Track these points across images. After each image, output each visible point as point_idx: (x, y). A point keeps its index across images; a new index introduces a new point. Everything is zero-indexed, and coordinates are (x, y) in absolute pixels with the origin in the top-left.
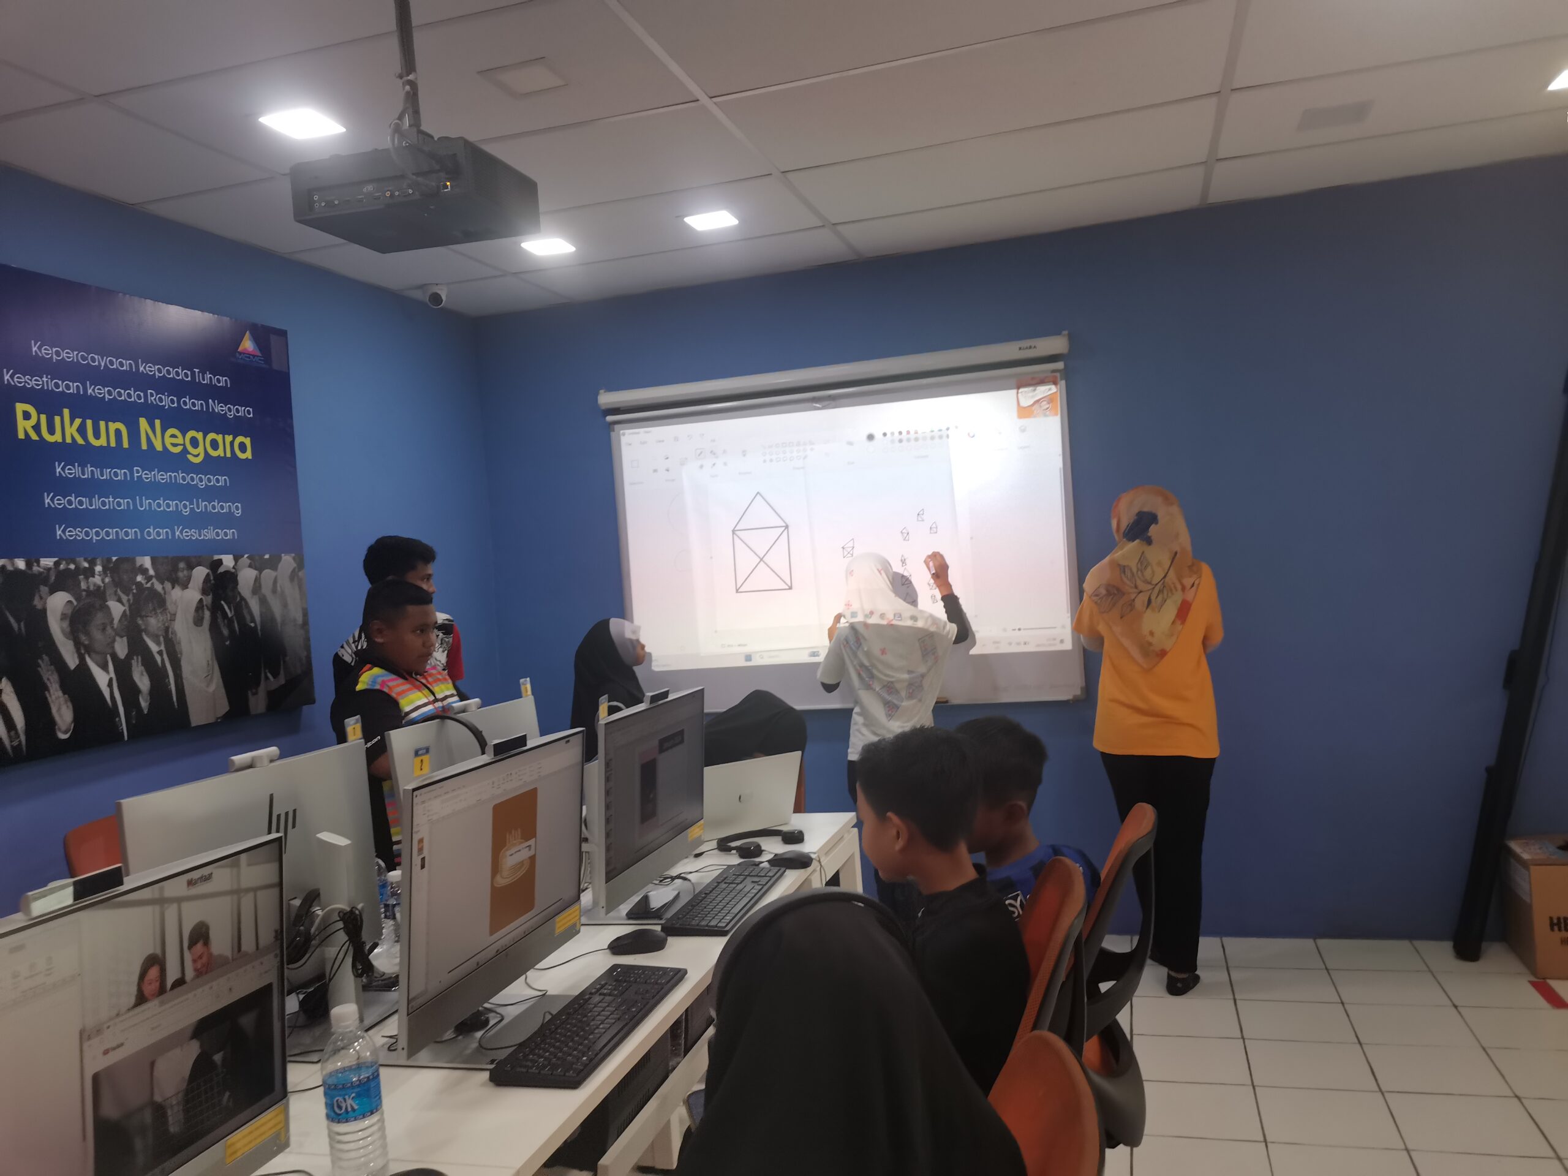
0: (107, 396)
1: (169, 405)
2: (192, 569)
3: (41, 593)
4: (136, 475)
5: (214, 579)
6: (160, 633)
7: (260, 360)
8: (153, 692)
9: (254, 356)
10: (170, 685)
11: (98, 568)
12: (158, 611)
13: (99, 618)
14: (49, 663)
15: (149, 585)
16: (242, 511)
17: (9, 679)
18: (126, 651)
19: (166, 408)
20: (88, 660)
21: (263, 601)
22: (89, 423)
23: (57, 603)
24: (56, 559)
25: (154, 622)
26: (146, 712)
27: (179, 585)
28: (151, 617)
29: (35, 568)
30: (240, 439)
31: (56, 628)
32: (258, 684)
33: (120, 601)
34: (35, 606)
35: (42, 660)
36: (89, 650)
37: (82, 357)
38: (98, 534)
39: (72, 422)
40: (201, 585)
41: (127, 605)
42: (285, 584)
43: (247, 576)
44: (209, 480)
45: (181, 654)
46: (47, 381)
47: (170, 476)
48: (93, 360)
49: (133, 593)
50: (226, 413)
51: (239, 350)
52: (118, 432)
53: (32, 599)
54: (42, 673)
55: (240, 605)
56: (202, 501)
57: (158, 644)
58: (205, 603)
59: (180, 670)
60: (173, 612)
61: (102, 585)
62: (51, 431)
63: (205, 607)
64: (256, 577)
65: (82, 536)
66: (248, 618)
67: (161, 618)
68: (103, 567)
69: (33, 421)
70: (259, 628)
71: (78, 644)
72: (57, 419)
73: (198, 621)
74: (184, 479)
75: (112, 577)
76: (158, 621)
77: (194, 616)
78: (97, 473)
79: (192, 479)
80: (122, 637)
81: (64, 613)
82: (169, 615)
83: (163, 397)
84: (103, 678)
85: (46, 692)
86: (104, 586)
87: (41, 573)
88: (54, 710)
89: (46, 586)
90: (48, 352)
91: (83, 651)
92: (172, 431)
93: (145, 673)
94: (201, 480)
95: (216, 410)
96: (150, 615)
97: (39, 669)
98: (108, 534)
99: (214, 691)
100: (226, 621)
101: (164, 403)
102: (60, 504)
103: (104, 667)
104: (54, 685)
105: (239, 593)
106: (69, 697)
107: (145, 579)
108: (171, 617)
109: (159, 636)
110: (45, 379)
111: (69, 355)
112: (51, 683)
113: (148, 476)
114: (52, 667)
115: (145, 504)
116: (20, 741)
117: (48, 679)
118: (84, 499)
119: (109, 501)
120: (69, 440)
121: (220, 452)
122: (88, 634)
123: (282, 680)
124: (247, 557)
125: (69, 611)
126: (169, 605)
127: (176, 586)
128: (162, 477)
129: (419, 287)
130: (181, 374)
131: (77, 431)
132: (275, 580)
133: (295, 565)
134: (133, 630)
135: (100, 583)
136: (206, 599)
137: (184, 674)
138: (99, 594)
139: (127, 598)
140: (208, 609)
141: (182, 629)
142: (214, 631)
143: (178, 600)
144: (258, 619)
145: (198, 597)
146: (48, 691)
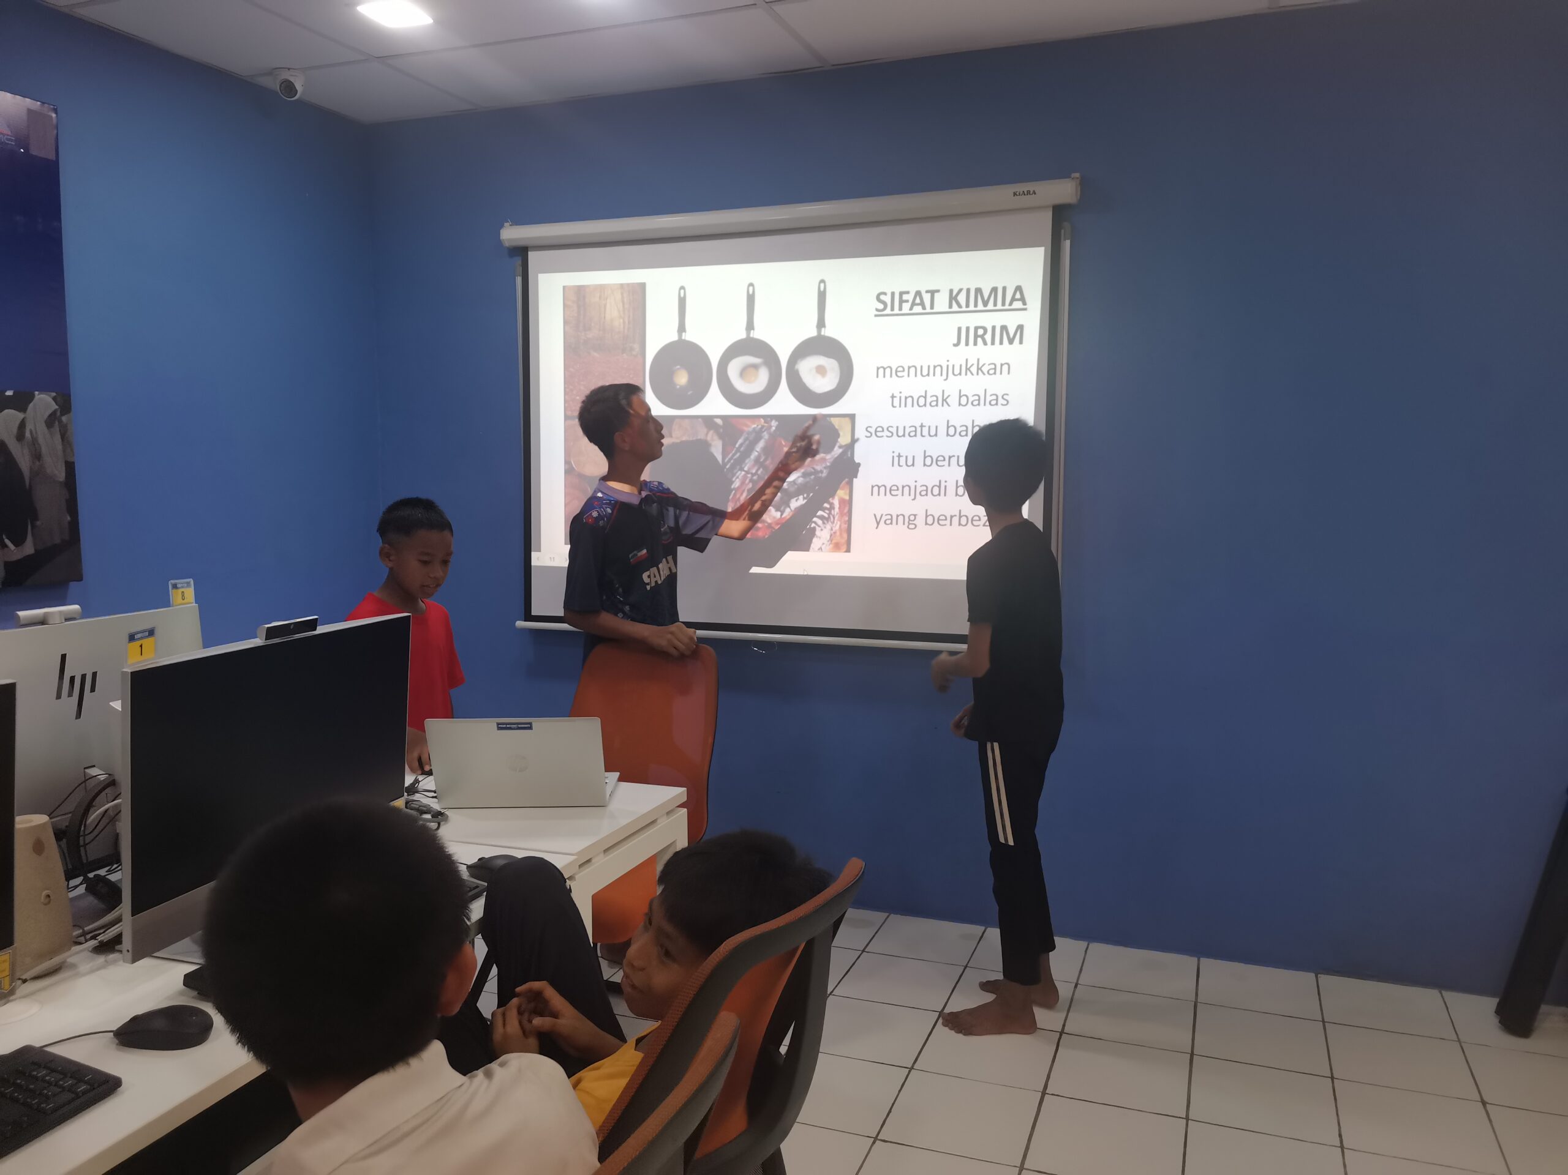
7: (10, 140)
123: (29, 548)
129: (271, 72)
132: (22, 425)
133: (57, 407)
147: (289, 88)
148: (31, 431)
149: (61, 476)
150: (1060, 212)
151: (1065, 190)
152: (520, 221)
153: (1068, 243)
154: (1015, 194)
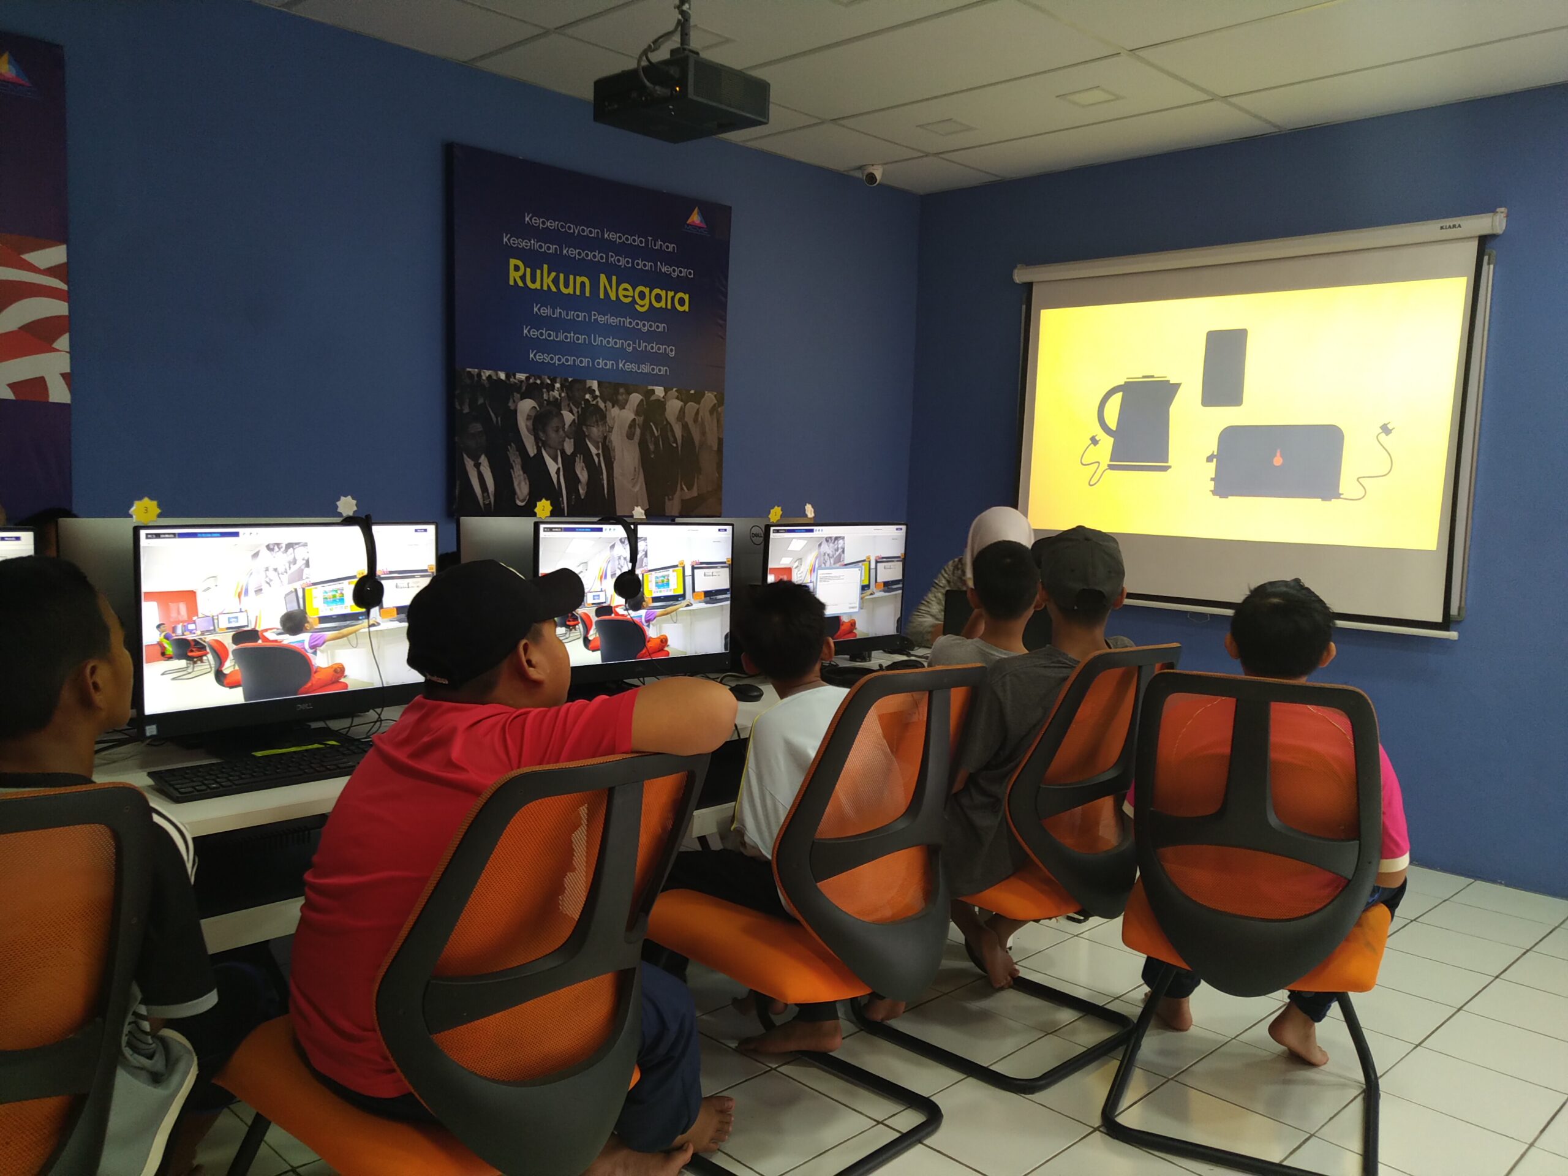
0: (577, 256)
1: (625, 265)
2: (630, 394)
3: (516, 400)
4: (593, 317)
5: (646, 405)
6: (599, 440)
7: (705, 231)
8: (588, 483)
9: (700, 228)
10: (603, 480)
11: (557, 385)
12: (600, 423)
13: (555, 422)
14: (515, 449)
15: (594, 403)
16: (675, 354)
17: (486, 456)
18: (572, 450)
19: (623, 266)
20: (544, 452)
21: (685, 427)
22: (562, 276)
23: (526, 407)
24: (527, 375)
25: (595, 431)
26: (583, 497)
27: (618, 405)
28: (593, 427)
29: (511, 380)
30: (680, 295)
31: (523, 424)
32: (675, 494)
33: (571, 411)
34: (509, 407)
35: (511, 446)
36: (545, 444)
37: (562, 227)
38: (559, 360)
39: (549, 274)
40: (635, 408)
41: (576, 415)
42: (705, 414)
43: (674, 405)
44: (651, 326)
45: (615, 459)
46: (534, 244)
47: (620, 321)
48: (570, 228)
49: (582, 408)
50: (671, 273)
51: (688, 222)
52: (583, 284)
53: (508, 403)
54: (510, 455)
55: (666, 428)
56: (643, 343)
57: (597, 448)
58: (637, 422)
59: (612, 468)
60: (610, 425)
61: (559, 398)
62: (534, 281)
63: (637, 426)
64: (681, 408)
65: (548, 360)
66: (671, 439)
67: (601, 428)
68: (561, 385)
69: (521, 273)
70: (680, 448)
71: (537, 439)
72: (538, 272)
73: (630, 436)
74: (630, 323)
75: (567, 393)
76: (599, 431)
77: (627, 432)
78: (564, 314)
79: (637, 324)
80: (570, 438)
81: (530, 414)
82: (607, 427)
83: (621, 258)
84: (553, 467)
85: (511, 470)
86: (561, 400)
87: (515, 383)
88: (516, 484)
89: (518, 393)
90: (537, 222)
91: (540, 445)
92: (626, 285)
93: (585, 469)
94: (644, 325)
95: (663, 271)
96: (593, 425)
97: (508, 453)
98: (567, 360)
99: (637, 492)
100: (653, 439)
101: (620, 264)
102: (534, 335)
103: (555, 460)
104: (517, 466)
105: (667, 420)
106: (527, 476)
107: (593, 397)
108: (609, 429)
109: (598, 443)
110: (532, 242)
111: (551, 224)
112: (515, 464)
113: (601, 319)
114: (518, 453)
115: (599, 341)
116: (490, 501)
117: (514, 461)
118: (552, 333)
119: (571, 336)
120: (545, 288)
121: (662, 304)
122: (544, 432)
123: (695, 493)
124: (676, 391)
125: (533, 414)
126: (608, 419)
127: (616, 406)
128: (613, 320)
129: (860, 168)
130: (637, 241)
131: (553, 281)
133: (716, 402)
134: (579, 434)
135: (558, 396)
136: (638, 420)
137: (615, 474)
138: (556, 404)
139: (576, 410)
140: (639, 427)
141: (617, 439)
142: (643, 445)
143: (616, 417)
144: (679, 441)
145: (632, 416)
146: (513, 469)
147: (871, 178)
148: (701, 417)
149: (715, 448)
150: (1484, 242)
151: (1490, 223)
152: (1029, 264)
153: (1491, 267)
154: (1442, 228)
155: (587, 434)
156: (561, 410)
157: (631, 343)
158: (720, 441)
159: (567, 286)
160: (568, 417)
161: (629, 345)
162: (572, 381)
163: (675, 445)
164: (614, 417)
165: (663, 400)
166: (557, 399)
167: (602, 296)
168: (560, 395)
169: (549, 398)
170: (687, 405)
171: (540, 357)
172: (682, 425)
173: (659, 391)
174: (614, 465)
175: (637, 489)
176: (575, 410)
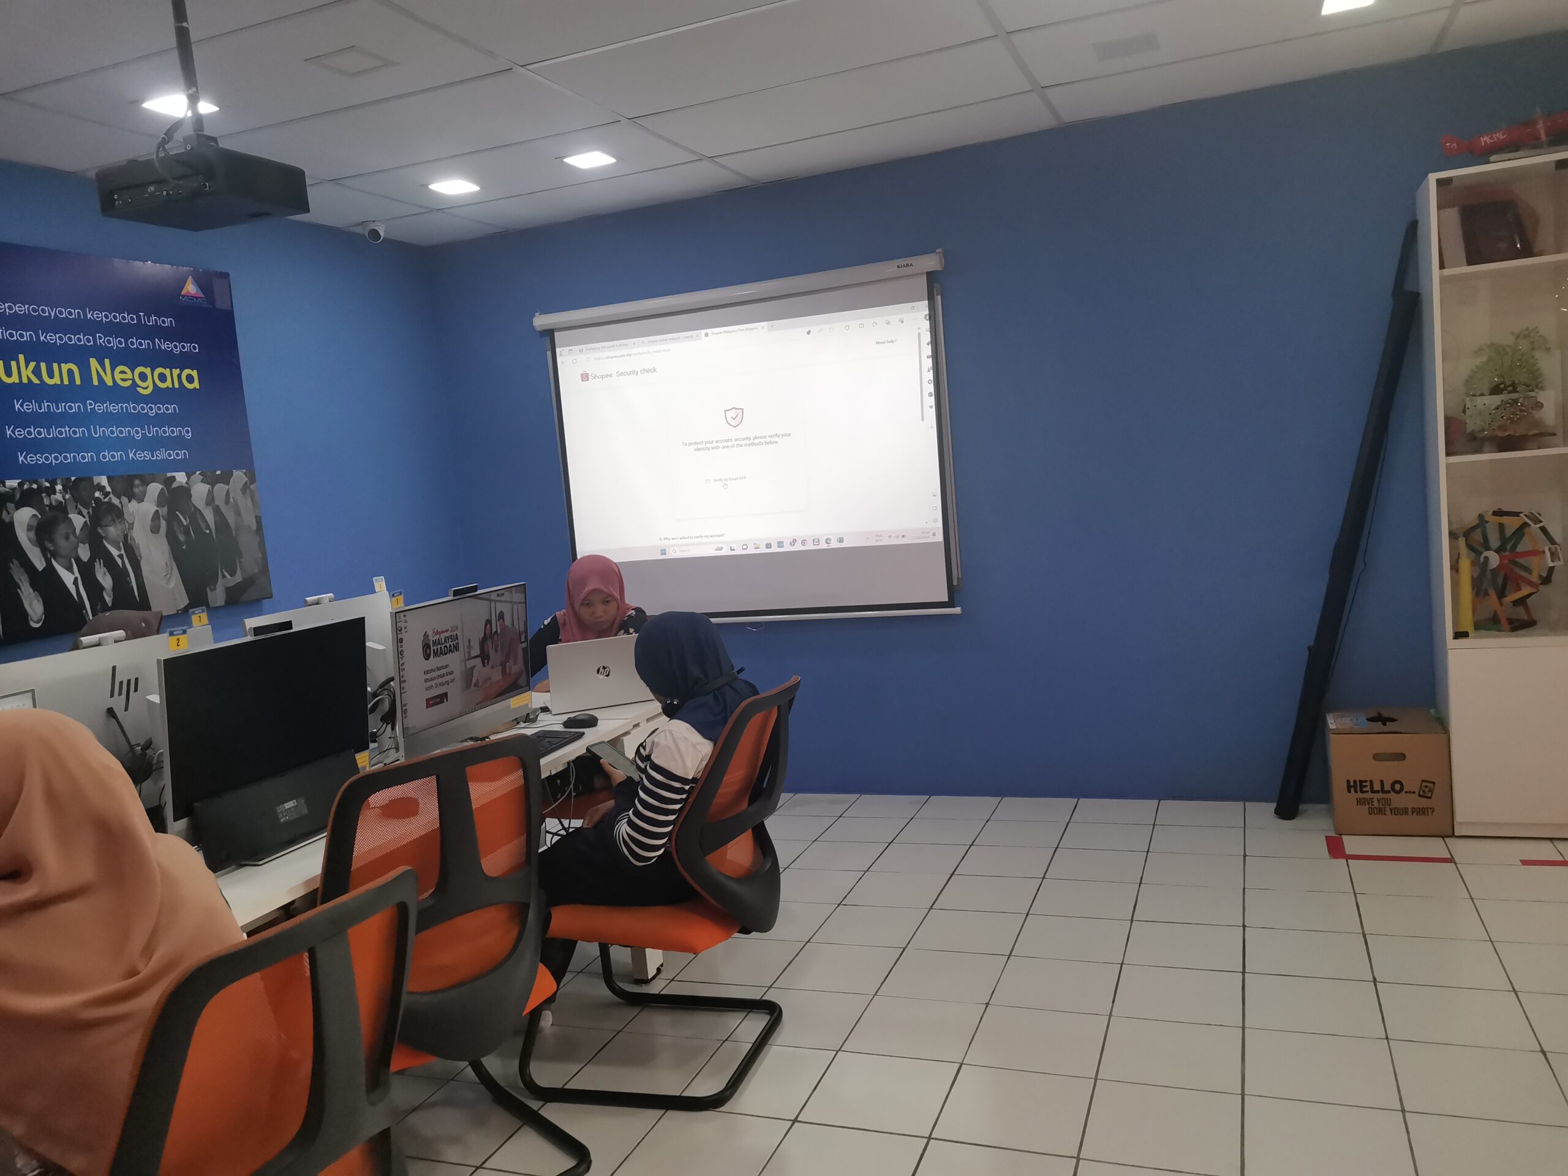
0: (58, 341)
1: (117, 346)
2: (147, 486)
3: (9, 509)
4: (89, 407)
5: (168, 494)
6: (119, 539)
7: (204, 301)
8: (114, 589)
9: (197, 298)
10: (131, 583)
11: (59, 487)
12: (117, 521)
13: (62, 529)
14: (18, 565)
15: (107, 500)
16: (192, 433)
18: (89, 556)
19: (115, 348)
20: (54, 563)
21: (217, 511)
22: (43, 365)
23: (23, 517)
26: (110, 605)
27: (134, 499)
28: (111, 526)
29: (1, 489)
30: (187, 372)
31: (23, 536)
32: (216, 581)
33: (80, 513)
34: (3, 520)
35: (12, 562)
36: (55, 555)
37: (34, 310)
38: (56, 458)
39: (27, 366)
40: (156, 499)
41: (87, 517)
42: (236, 494)
43: (200, 490)
44: (159, 409)
45: (141, 557)
46: (3, 333)
47: (122, 407)
48: (43, 311)
49: (92, 507)
50: (172, 349)
51: (182, 293)
52: (70, 372)
53: (2, 514)
54: (13, 574)
55: (194, 514)
56: (153, 428)
57: (119, 549)
59: (141, 571)
60: (129, 521)
61: (64, 501)
62: (9, 374)
63: (161, 518)
64: (209, 490)
65: (42, 460)
66: (203, 526)
67: (119, 526)
68: (63, 486)
70: (214, 535)
71: (44, 551)
72: (13, 364)
73: (155, 529)
74: (135, 409)
75: (72, 494)
76: (117, 530)
77: (151, 526)
78: (53, 407)
79: (143, 408)
80: (84, 544)
81: (30, 525)
82: (127, 524)
84: (68, 577)
85: (19, 590)
86: (65, 502)
87: (7, 492)
88: (26, 605)
89: (13, 503)
91: (49, 556)
92: (121, 368)
93: (107, 573)
94: (151, 409)
95: (163, 348)
97: (10, 571)
98: (66, 458)
99: (174, 588)
100: (182, 529)
101: (112, 344)
102: (21, 435)
103: (70, 569)
104: (24, 584)
105: (195, 507)
106: (39, 593)
108: (129, 526)
109: (119, 543)
110: (1, 331)
111: (20, 309)
112: (21, 581)
114: (22, 569)
115: (100, 432)
117: (19, 579)
118: (42, 430)
119: (65, 431)
120: (25, 381)
121: (168, 384)
122: (52, 541)
123: (239, 578)
124: (199, 474)
125: (35, 523)
126: (126, 516)
128: (114, 408)
129: (359, 224)
130: (128, 318)
131: (32, 372)
132: (228, 493)
133: (247, 479)
134: (94, 537)
135: (61, 499)
136: (162, 512)
137: (144, 574)
138: (61, 509)
139: (87, 511)
140: (164, 519)
141: (141, 536)
142: (171, 537)
143: (135, 512)
144: (213, 527)
145: (155, 508)
146: (20, 589)
147: (375, 234)
148: (233, 498)
149: (254, 526)
150: (931, 276)
151: (931, 262)
152: (546, 311)
153: (939, 297)
154: (898, 267)
155: (104, 535)
156: (68, 514)
157: (139, 429)
158: (259, 520)
159: (51, 375)
160: (78, 521)
161: (137, 432)
162: (75, 480)
163: (208, 531)
164: (133, 512)
165: (186, 486)
166: (62, 502)
167: (96, 382)
168: (64, 499)
169: (51, 503)
170: (215, 488)
171: (32, 459)
172: (213, 509)
173: (181, 477)
174: (142, 564)
175: (172, 585)
176: (85, 511)
